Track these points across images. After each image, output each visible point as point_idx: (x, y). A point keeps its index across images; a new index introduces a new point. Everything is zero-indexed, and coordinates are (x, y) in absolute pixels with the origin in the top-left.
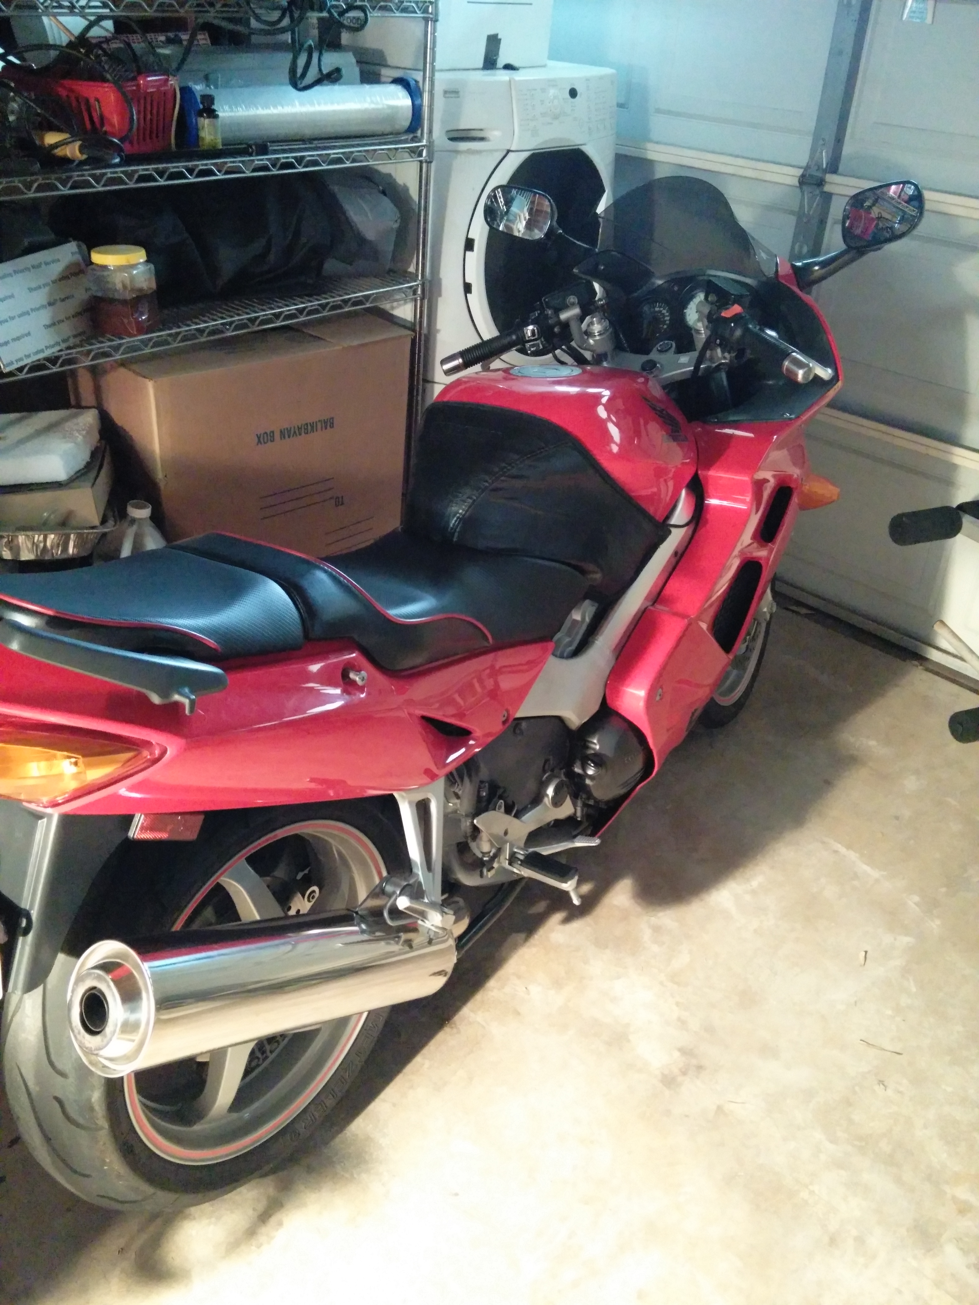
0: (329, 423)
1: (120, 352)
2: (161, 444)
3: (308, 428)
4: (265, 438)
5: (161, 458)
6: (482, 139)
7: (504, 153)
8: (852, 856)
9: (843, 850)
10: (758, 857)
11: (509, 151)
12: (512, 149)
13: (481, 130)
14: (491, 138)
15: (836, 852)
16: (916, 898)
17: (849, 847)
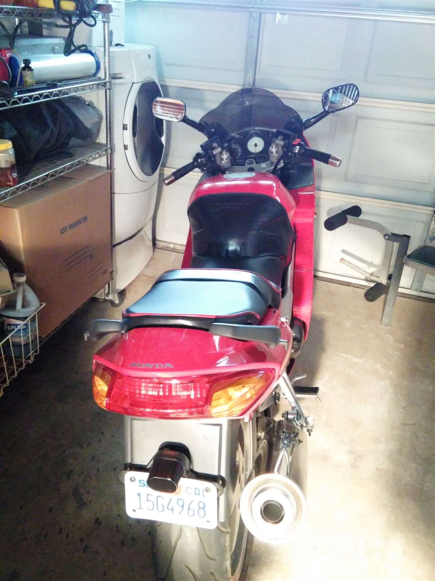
0: (85, 219)
1: (9, 195)
2: (23, 241)
3: (78, 222)
4: (63, 231)
5: (24, 249)
6: (121, 78)
7: (131, 84)
8: (349, 357)
9: (345, 355)
10: (320, 367)
11: (133, 83)
12: (134, 82)
13: (120, 74)
14: (125, 78)
15: (343, 357)
16: (380, 366)
17: (346, 354)
